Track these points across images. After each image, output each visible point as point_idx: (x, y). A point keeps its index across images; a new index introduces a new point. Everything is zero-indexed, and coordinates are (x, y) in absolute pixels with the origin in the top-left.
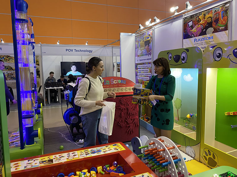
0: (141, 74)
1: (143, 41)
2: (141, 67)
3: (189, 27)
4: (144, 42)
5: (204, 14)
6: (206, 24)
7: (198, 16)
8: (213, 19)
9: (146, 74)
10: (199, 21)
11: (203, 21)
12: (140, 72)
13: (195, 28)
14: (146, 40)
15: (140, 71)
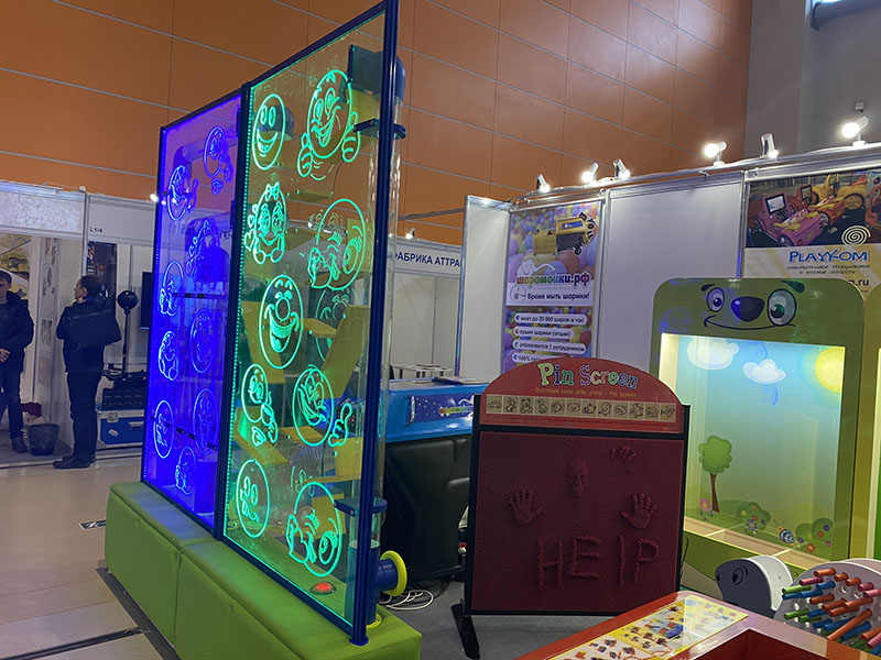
0: (531, 346)
1: (549, 233)
2: (534, 319)
3: (771, 213)
4: (554, 237)
5: (832, 181)
6: (838, 214)
7: (810, 186)
8: (868, 200)
9: (556, 348)
10: (811, 199)
11: (829, 203)
12: (529, 338)
13: (794, 219)
14: (565, 231)
15: (531, 332)
